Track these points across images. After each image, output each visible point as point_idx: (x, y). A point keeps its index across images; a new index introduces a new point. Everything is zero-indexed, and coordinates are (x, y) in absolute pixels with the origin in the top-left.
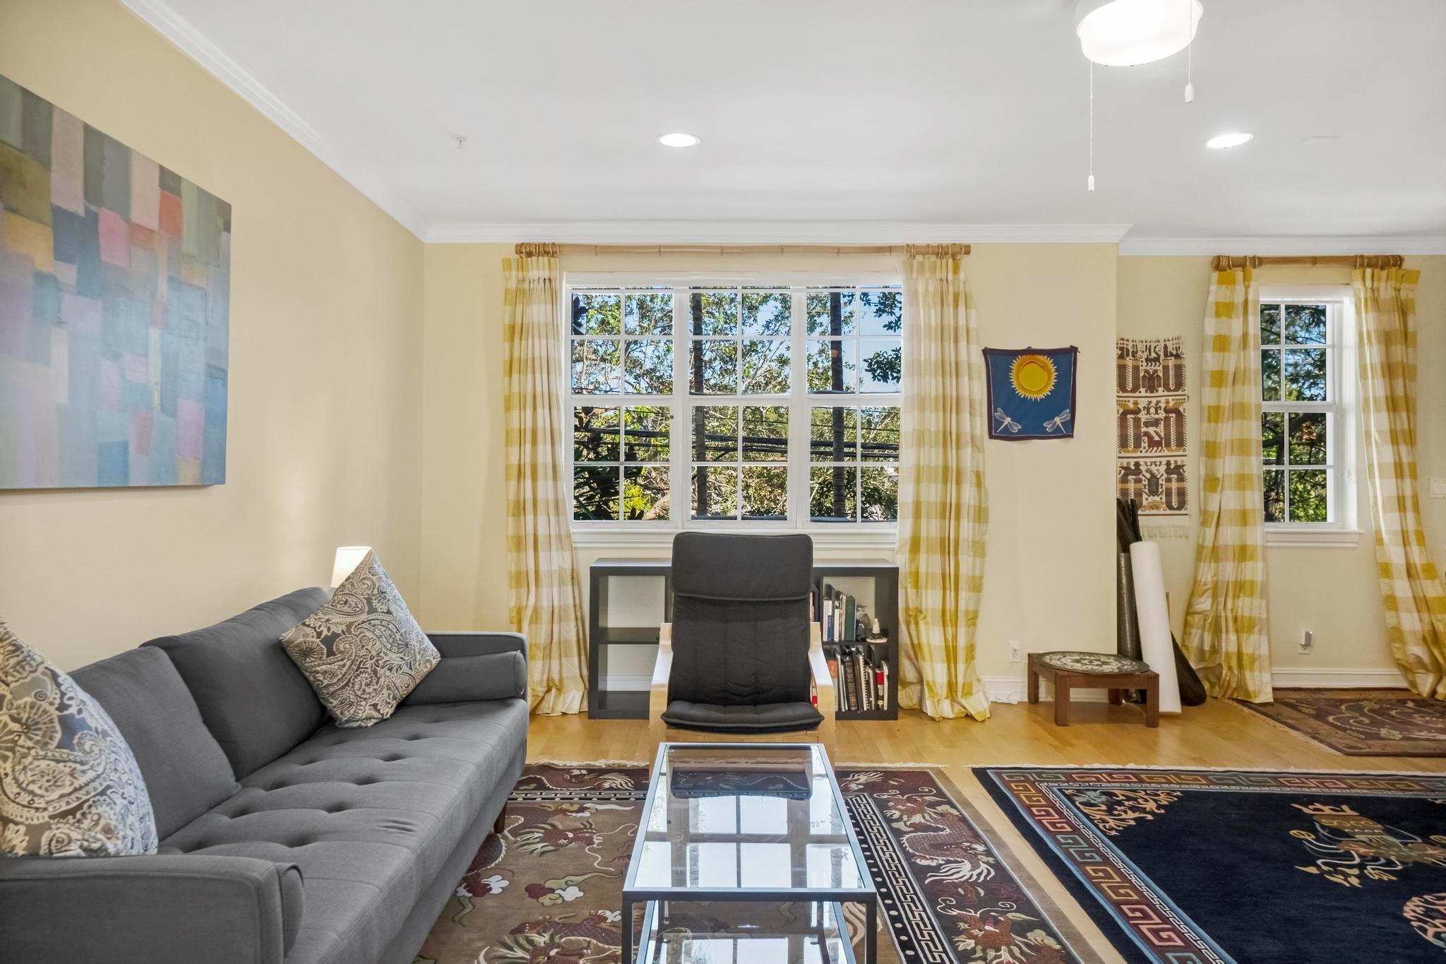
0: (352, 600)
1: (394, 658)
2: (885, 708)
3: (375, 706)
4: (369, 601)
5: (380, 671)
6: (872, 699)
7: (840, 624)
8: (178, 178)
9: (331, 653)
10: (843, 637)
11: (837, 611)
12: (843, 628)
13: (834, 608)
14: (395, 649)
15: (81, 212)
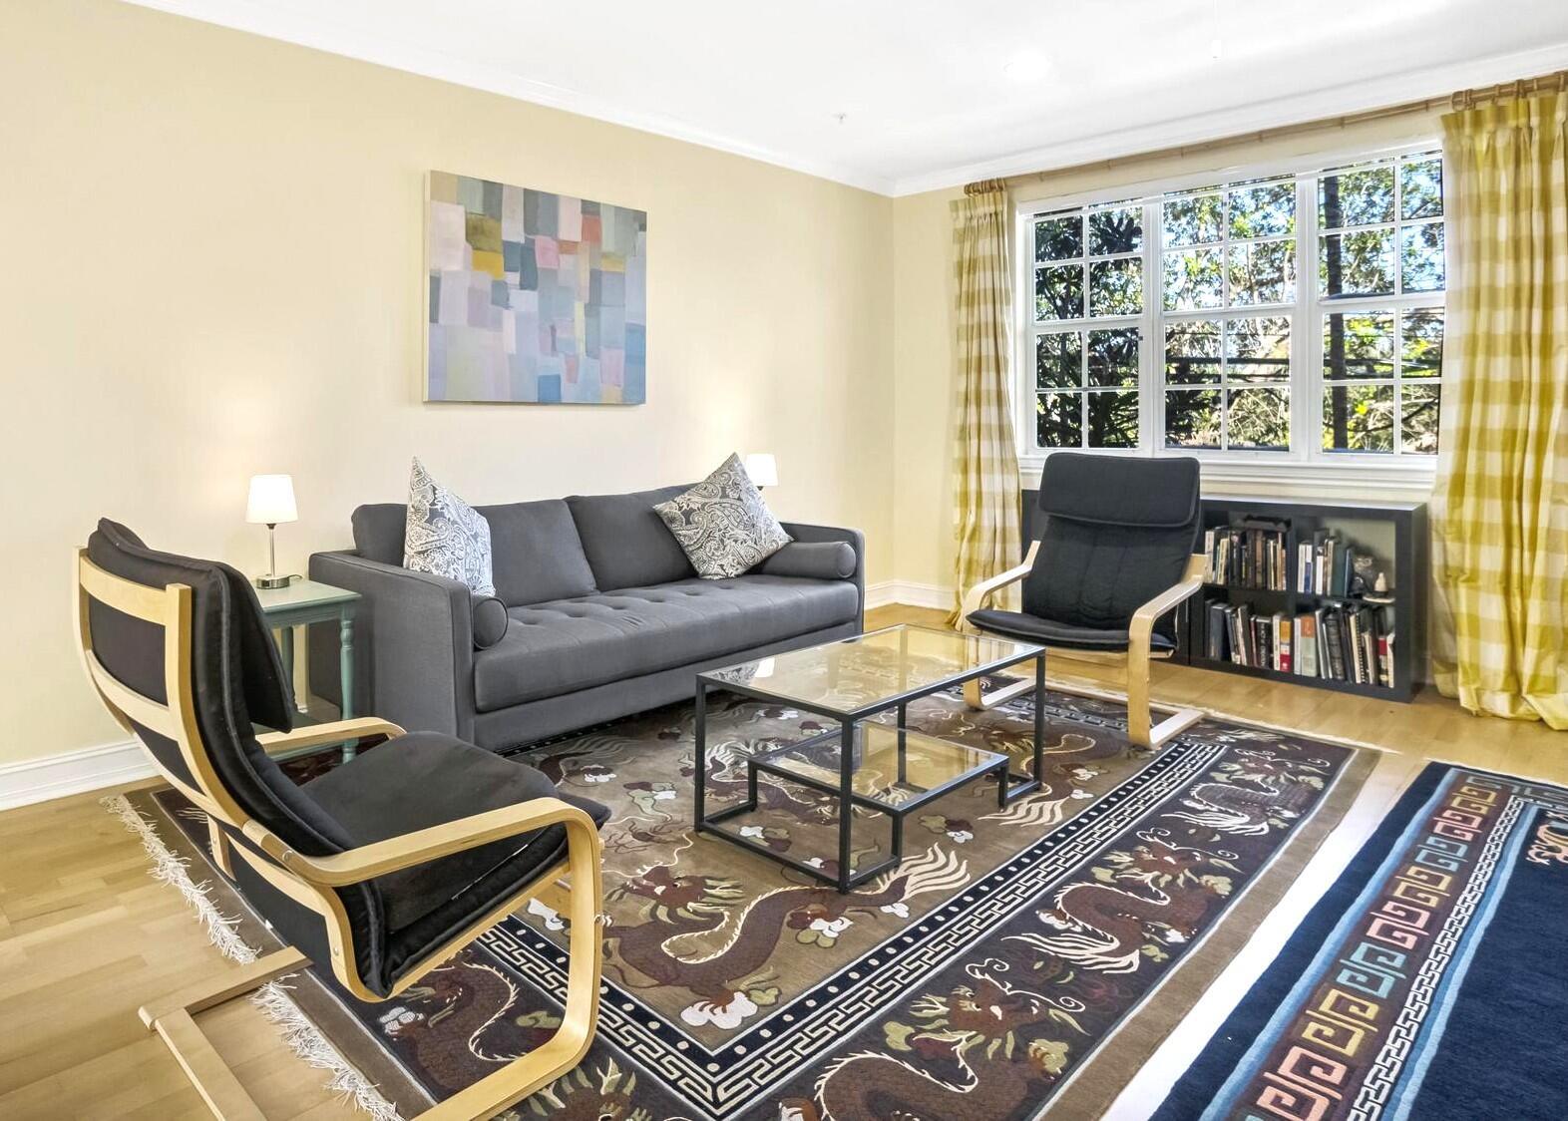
0: (710, 487)
1: (741, 534)
2: (1392, 685)
3: (722, 566)
4: (724, 489)
5: (727, 542)
6: (1370, 671)
7: (1325, 575)
8: (597, 205)
9: (688, 522)
10: (1329, 589)
11: (1320, 560)
12: (1329, 579)
13: (1315, 554)
14: (742, 527)
15: (522, 241)
